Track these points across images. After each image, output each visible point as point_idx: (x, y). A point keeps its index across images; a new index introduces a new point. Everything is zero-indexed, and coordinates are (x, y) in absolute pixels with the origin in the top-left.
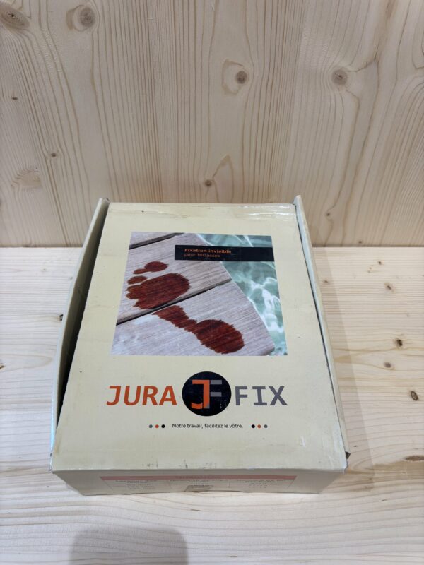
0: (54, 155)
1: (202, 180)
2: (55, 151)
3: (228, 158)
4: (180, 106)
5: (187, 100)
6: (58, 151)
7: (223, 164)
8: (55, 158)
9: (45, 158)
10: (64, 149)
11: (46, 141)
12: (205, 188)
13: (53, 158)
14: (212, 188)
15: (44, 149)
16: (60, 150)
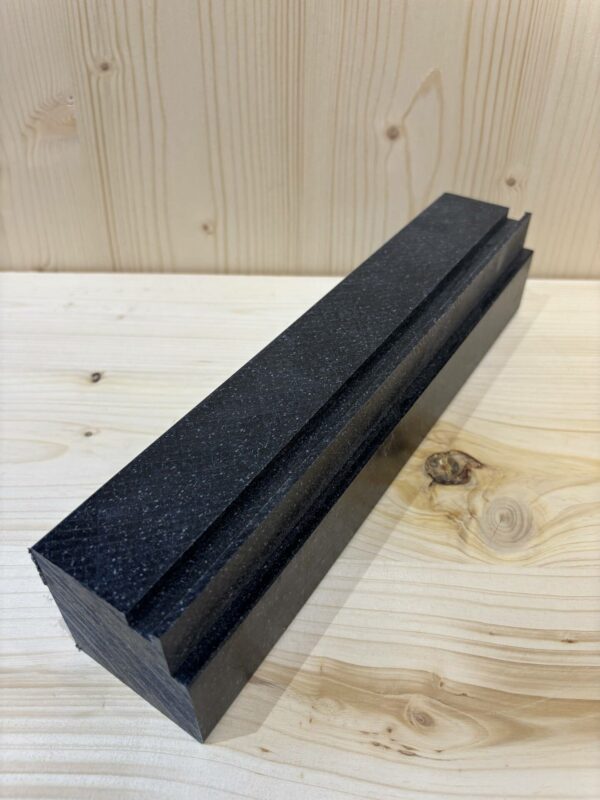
0: (105, 67)
1: (381, 126)
2: (108, 59)
3: (436, 77)
6: (113, 59)
7: (425, 90)
8: (108, 73)
9: (89, 74)
10: (126, 53)
11: (93, 36)
13: (103, 75)
14: (400, 144)
15: (88, 54)
16: (117, 57)
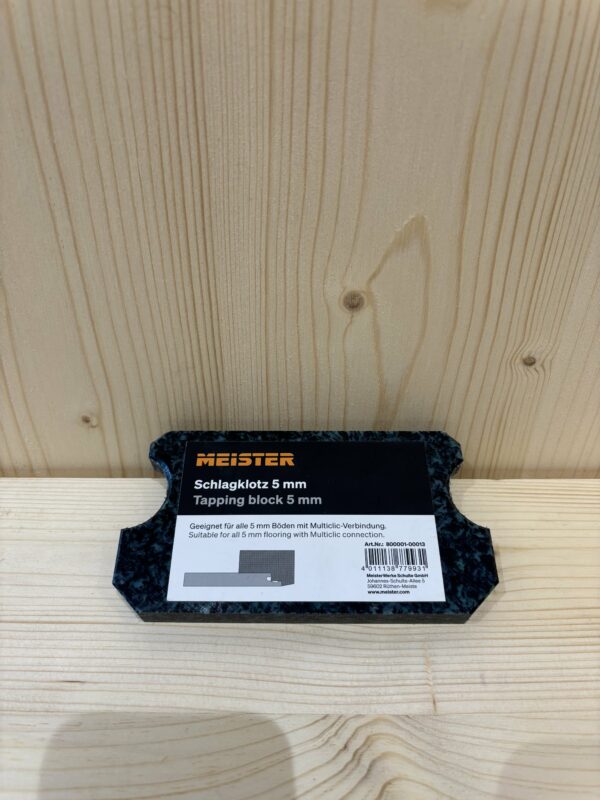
1: (335, 292)
3: (418, 227)
4: (278, 52)
5: (302, 28)
7: (402, 243)
12: (341, 314)
14: (364, 316)
